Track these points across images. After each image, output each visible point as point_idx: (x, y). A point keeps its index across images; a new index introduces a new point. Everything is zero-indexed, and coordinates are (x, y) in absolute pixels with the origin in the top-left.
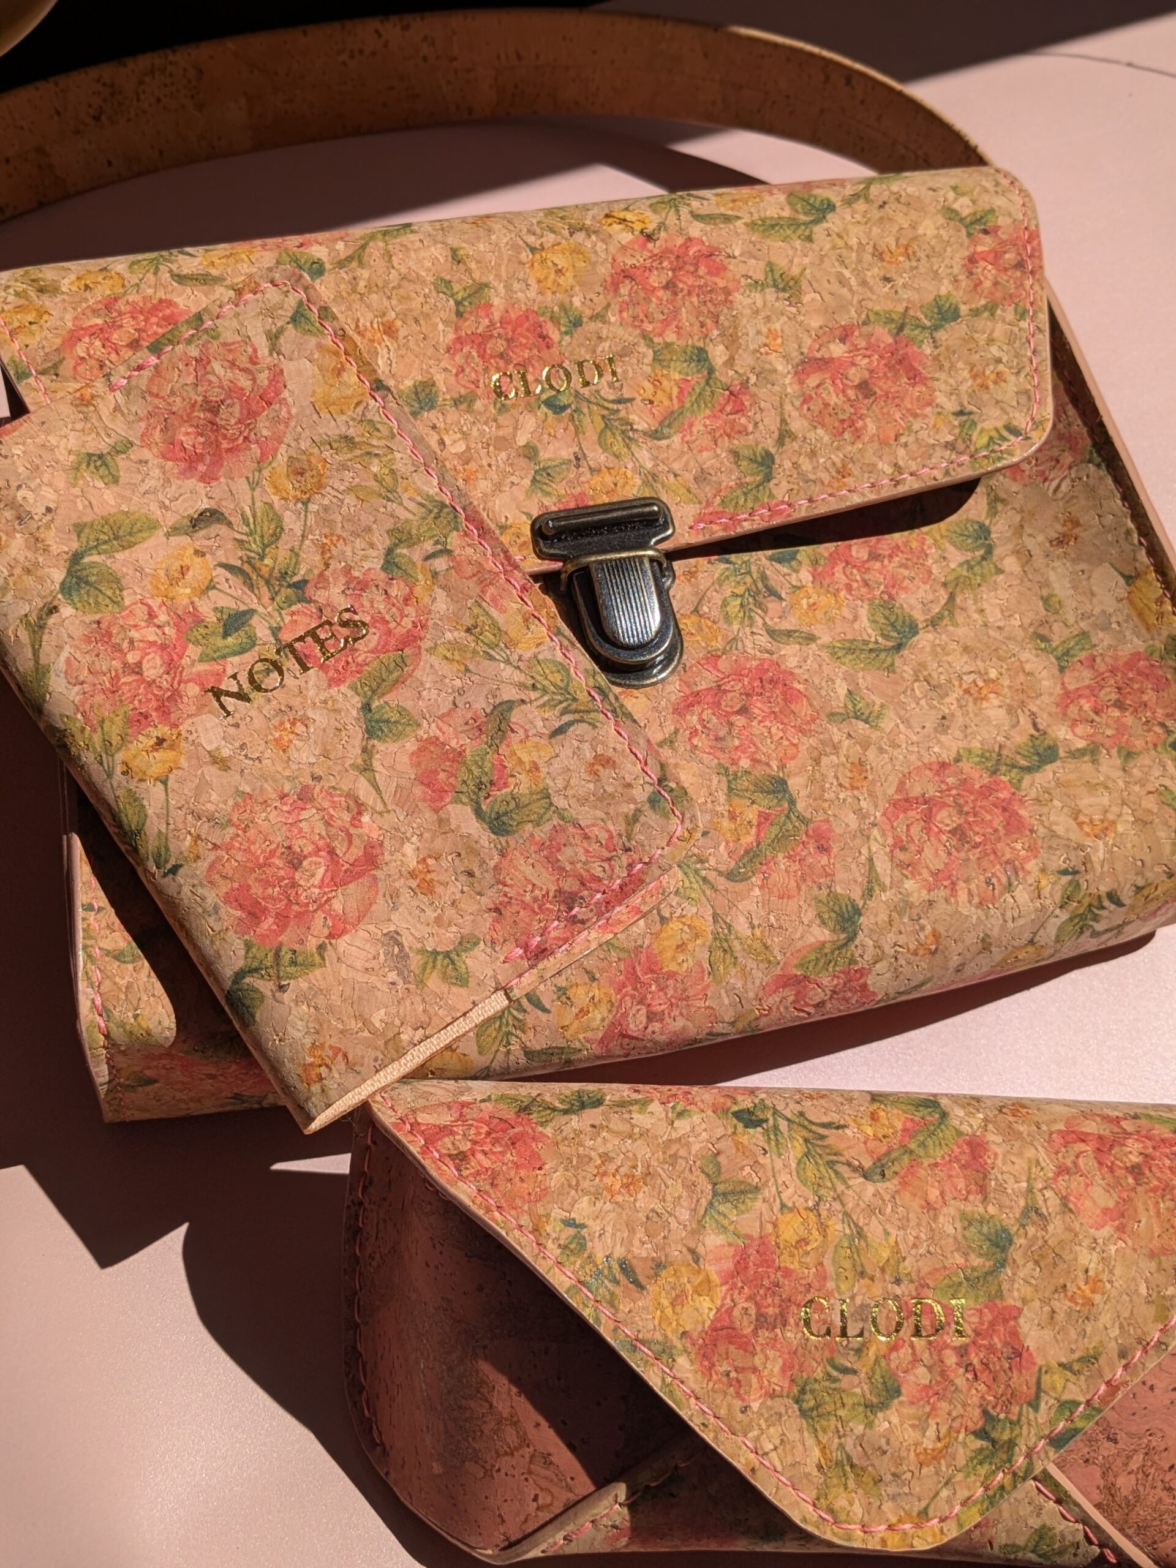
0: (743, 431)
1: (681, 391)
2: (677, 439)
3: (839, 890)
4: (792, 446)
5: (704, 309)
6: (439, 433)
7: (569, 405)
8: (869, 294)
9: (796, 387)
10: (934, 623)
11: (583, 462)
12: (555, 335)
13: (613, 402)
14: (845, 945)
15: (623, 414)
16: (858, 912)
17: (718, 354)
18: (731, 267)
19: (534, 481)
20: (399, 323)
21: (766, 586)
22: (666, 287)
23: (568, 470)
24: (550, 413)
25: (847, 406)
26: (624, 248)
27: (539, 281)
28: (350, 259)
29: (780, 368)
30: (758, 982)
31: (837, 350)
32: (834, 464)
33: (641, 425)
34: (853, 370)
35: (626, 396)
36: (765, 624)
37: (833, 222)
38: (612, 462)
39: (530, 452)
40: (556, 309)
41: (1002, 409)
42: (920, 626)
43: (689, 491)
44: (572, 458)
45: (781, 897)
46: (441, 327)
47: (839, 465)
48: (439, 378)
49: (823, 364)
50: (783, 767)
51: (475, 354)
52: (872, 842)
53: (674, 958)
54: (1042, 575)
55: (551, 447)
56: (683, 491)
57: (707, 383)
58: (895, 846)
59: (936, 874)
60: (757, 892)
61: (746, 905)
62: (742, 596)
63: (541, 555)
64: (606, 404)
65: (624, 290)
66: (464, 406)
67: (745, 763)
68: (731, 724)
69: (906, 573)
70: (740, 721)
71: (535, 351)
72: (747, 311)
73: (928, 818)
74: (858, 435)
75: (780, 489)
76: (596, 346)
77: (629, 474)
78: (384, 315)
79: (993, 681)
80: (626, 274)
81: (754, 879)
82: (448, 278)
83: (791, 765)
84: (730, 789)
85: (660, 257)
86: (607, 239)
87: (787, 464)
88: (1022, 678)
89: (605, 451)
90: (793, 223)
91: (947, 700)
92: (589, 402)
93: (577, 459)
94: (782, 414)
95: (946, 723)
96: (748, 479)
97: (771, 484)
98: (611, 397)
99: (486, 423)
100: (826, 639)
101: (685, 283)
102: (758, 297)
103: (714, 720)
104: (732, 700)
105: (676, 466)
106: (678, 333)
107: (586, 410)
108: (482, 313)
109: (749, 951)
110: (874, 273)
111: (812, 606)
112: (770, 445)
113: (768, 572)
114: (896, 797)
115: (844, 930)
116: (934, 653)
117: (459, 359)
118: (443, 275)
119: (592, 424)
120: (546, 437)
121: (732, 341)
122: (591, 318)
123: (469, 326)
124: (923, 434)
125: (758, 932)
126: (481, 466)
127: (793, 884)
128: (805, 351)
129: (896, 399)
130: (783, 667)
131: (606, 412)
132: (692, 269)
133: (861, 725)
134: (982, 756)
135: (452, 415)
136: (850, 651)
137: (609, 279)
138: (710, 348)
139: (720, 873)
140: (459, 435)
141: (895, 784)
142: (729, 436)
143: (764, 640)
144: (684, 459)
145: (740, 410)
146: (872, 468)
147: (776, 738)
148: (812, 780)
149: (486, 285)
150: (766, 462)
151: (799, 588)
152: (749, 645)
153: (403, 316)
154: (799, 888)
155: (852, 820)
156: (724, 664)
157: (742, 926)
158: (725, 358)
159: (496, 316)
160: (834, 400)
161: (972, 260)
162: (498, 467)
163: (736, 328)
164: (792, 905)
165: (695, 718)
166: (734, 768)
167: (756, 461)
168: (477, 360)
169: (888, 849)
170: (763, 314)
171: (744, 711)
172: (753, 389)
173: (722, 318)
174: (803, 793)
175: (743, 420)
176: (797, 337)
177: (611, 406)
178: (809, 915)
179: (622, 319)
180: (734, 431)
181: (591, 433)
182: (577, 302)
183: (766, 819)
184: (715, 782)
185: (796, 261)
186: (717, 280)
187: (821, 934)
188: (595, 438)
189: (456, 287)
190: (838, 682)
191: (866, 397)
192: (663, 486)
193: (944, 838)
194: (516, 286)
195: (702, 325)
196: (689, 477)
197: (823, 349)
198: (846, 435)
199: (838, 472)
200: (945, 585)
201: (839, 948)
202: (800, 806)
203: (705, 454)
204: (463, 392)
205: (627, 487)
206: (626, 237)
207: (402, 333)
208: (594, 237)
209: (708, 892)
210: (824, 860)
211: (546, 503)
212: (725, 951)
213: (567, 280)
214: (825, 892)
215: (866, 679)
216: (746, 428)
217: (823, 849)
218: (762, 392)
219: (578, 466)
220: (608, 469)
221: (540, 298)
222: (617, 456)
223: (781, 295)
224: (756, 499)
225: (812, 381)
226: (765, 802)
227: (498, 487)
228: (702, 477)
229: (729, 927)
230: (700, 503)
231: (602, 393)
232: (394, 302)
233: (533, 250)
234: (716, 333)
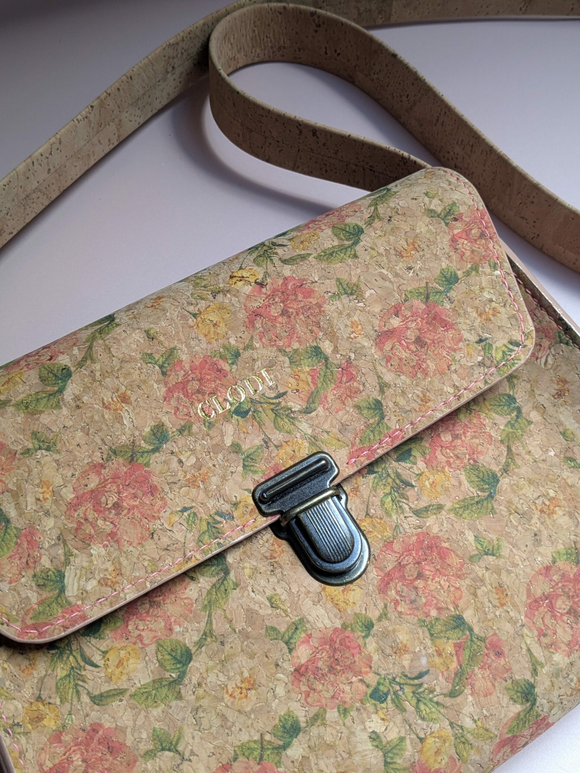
0: (357, 391)
1: (313, 378)
2: (320, 409)
3: (517, 677)
4: (389, 392)
5: (309, 321)
6: (176, 456)
7: (250, 410)
8: (402, 281)
9: (379, 353)
10: (506, 470)
11: (270, 444)
12: (226, 367)
13: (276, 398)
14: (531, 709)
15: (283, 404)
16: (533, 687)
17: (327, 347)
18: (316, 289)
19: (244, 466)
20: (129, 392)
21: (402, 481)
22: (282, 314)
23: (262, 451)
24: (239, 418)
25: (413, 357)
26: (248, 296)
27: (206, 336)
28: (84, 359)
29: (366, 344)
30: (488, 752)
31: (395, 322)
32: (418, 396)
33: (297, 408)
34: (409, 332)
35: (281, 391)
36: (410, 508)
37: (365, 241)
38: (287, 437)
39: (236, 448)
40: (221, 350)
41: (503, 331)
42: (499, 475)
43: (339, 440)
44: (262, 443)
45: (485, 696)
46: (156, 386)
47: (421, 395)
48: (165, 419)
49: (390, 334)
50: (456, 607)
51: (182, 396)
52: (525, 637)
53: (436, 761)
54: (556, 418)
55: (247, 441)
56: (335, 441)
57: (327, 368)
58: (539, 636)
59: (568, 644)
60: (470, 698)
61: (468, 709)
62: (390, 493)
63: (264, 514)
64: (271, 401)
65: (258, 325)
66: (186, 433)
67: (434, 613)
68: (416, 588)
69: (477, 441)
70: (420, 583)
71: (218, 382)
72: (335, 315)
73: (551, 607)
74: (426, 373)
75: (392, 422)
76: (253, 366)
77: (300, 441)
78: (118, 390)
79: (553, 498)
80: (256, 314)
81: (466, 691)
82: (149, 352)
83: (461, 603)
84: (431, 635)
85: (272, 296)
86: (237, 294)
87: (391, 405)
88: (569, 490)
89: (280, 431)
90: (343, 249)
91: (533, 521)
92: (261, 403)
93: (266, 443)
94: (377, 373)
95: (538, 538)
96: (371, 421)
97: (386, 420)
98: (273, 395)
99: (203, 439)
100: (448, 505)
101: (293, 308)
102: (338, 303)
103: (405, 589)
104: (411, 571)
105: (326, 427)
106: (299, 341)
107: (260, 409)
108: (178, 368)
109: (478, 736)
110: (400, 267)
111: (433, 484)
112: (376, 395)
113: (399, 471)
114: (529, 601)
115: (527, 701)
116: (514, 492)
117: (173, 403)
118: (146, 351)
119: (267, 417)
120: (242, 435)
121: (333, 336)
122: (244, 349)
123: (173, 379)
124: (463, 362)
125: (479, 723)
126: (209, 468)
127: (489, 684)
128: (377, 328)
129: (439, 342)
130: (432, 535)
131: (272, 406)
132: (294, 297)
133: (491, 558)
134: (567, 554)
135: (181, 441)
136: (466, 507)
137: (246, 320)
138: (321, 345)
139: (445, 695)
140: (189, 453)
141: (525, 592)
142: (350, 397)
143: (414, 520)
144: (329, 421)
145: (352, 378)
146: (441, 392)
147: (446, 587)
148: (477, 609)
149: (174, 348)
150: (378, 406)
151: (421, 475)
152: (406, 527)
153: (130, 387)
154: (494, 685)
155: (508, 627)
156: (397, 547)
157: (468, 723)
158: (332, 348)
159: (187, 367)
160: (404, 355)
161: (454, 240)
162: (220, 465)
163: (332, 327)
164: (494, 698)
165: (393, 592)
166: (428, 619)
167: (372, 408)
168: (184, 399)
169: (536, 639)
170: (345, 313)
171: (420, 576)
172: (354, 363)
173: (322, 323)
174: (475, 620)
175: (355, 384)
176: (370, 322)
177: (274, 401)
178: (505, 700)
179: (263, 343)
180: (353, 393)
181: (268, 421)
182: (232, 341)
183: (460, 647)
184: (421, 633)
185: (352, 273)
186: (311, 300)
187: (517, 708)
188: (272, 425)
189: (157, 357)
190: (467, 532)
191: (422, 347)
192: (322, 442)
193: (565, 618)
194: (193, 343)
195: (312, 332)
196: (335, 431)
197: (387, 324)
198: (419, 375)
199: (422, 400)
200: (502, 441)
201: (529, 712)
202: (476, 630)
203: (340, 413)
204: (183, 423)
205: (302, 451)
206: (248, 289)
207: (133, 399)
208: (228, 295)
209: (442, 711)
210: (502, 661)
211: (257, 478)
212: (464, 743)
213: (222, 329)
214: (510, 682)
215: (482, 524)
216: (358, 388)
217: (499, 654)
218: (361, 363)
219: (268, 447)
220: (286, 442)
221: (210, 346)
222: (289, 432)
223: (351, 297)
224: (380, 433)
225: (388, 346)
226: (455, 636)
227: (224, 478)
228: (343, 428)
229: (462, 727)
230: (348, 446)
231: (266, 395)
232: (122, 379)
233: (195, 315)
234: (321, 334)
